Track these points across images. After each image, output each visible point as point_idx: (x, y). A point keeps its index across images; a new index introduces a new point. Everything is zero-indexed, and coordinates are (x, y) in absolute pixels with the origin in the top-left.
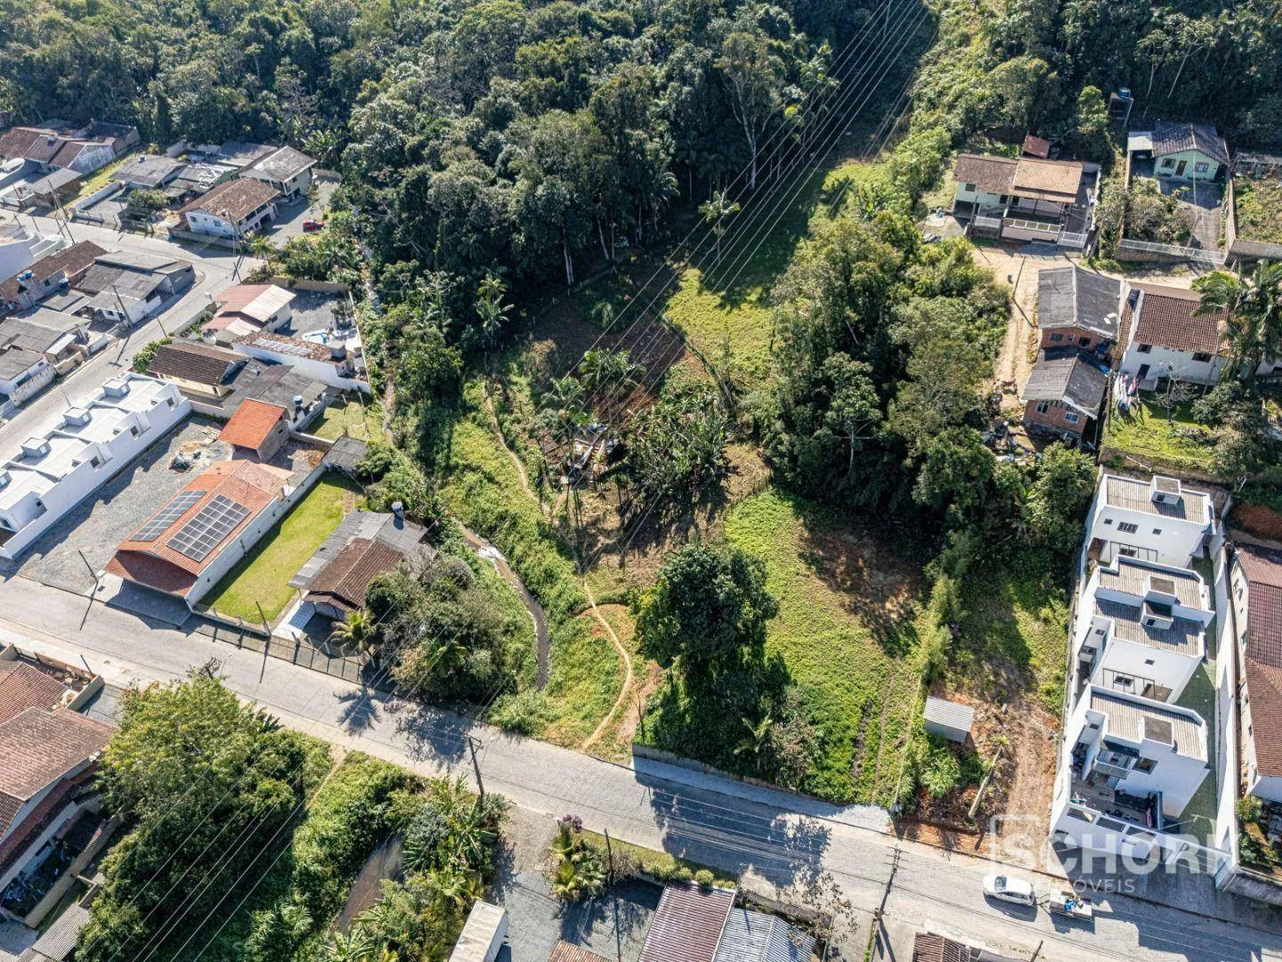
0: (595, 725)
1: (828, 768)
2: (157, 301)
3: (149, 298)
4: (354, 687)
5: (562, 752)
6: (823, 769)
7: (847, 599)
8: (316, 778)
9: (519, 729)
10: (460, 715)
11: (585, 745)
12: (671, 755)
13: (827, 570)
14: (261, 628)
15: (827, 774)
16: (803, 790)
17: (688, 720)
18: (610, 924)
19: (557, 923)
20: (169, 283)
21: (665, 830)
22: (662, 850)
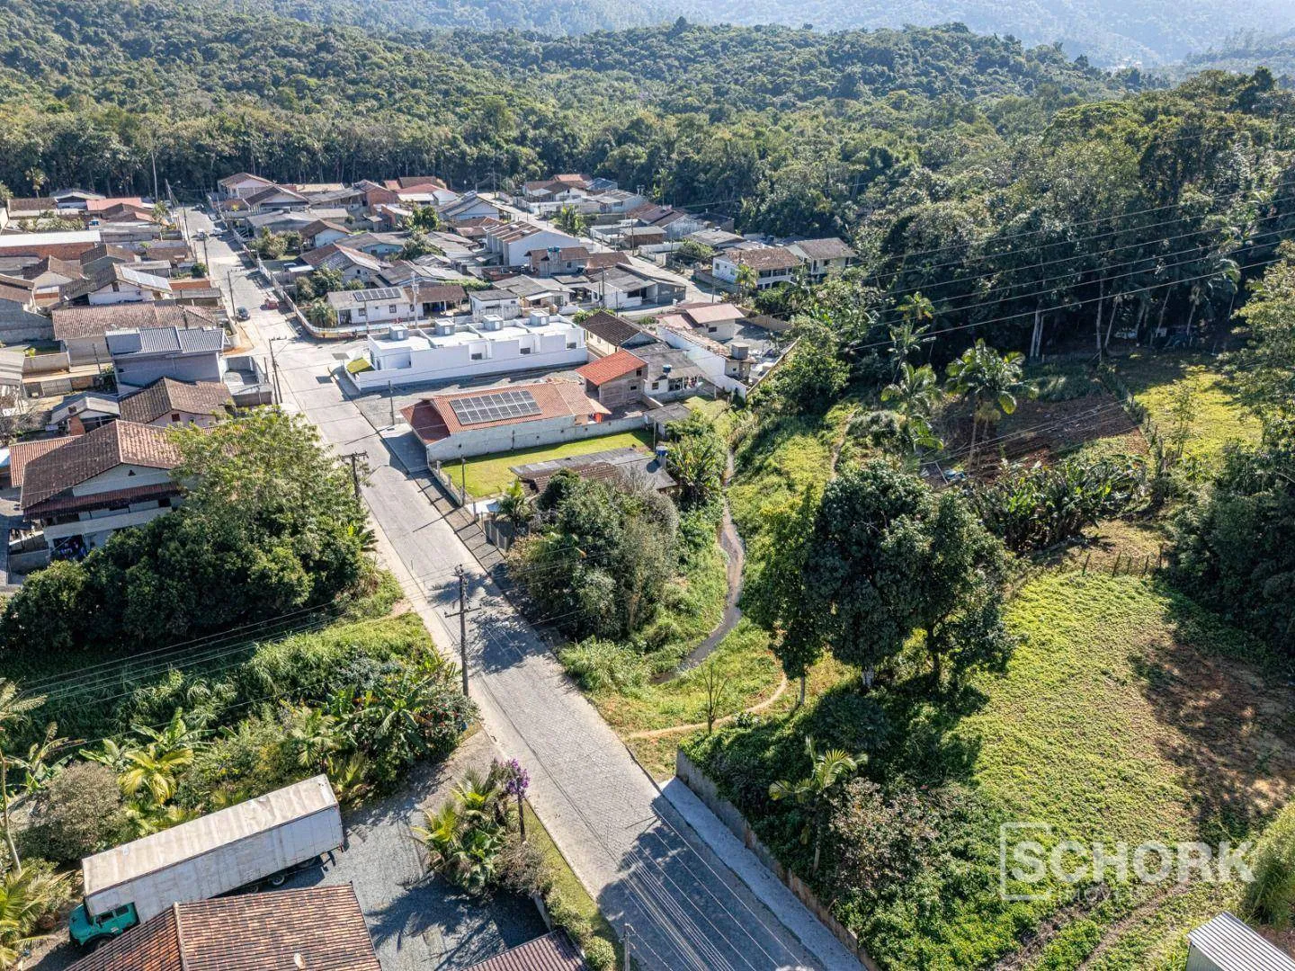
0: (668, 724)
1: (938, 938)
2: (638, 300)
3: (632, 294)
4: (478, 570)
5: (603, 727)
6: (925, 932)
7: (1177, 740)
8: (359, 614)
9: (578, 678)
10: (542, 639)
11: (633, 735)
12: (713, 788)
13: (1168, 694)
14: (458, 496)
15: (927, 945)
16: (867, 947)
17: (769, 754)
18: (451, 942)
19: (399, 892)
20: (656, 291)
21: (624, 875)
22: (595, 895)
